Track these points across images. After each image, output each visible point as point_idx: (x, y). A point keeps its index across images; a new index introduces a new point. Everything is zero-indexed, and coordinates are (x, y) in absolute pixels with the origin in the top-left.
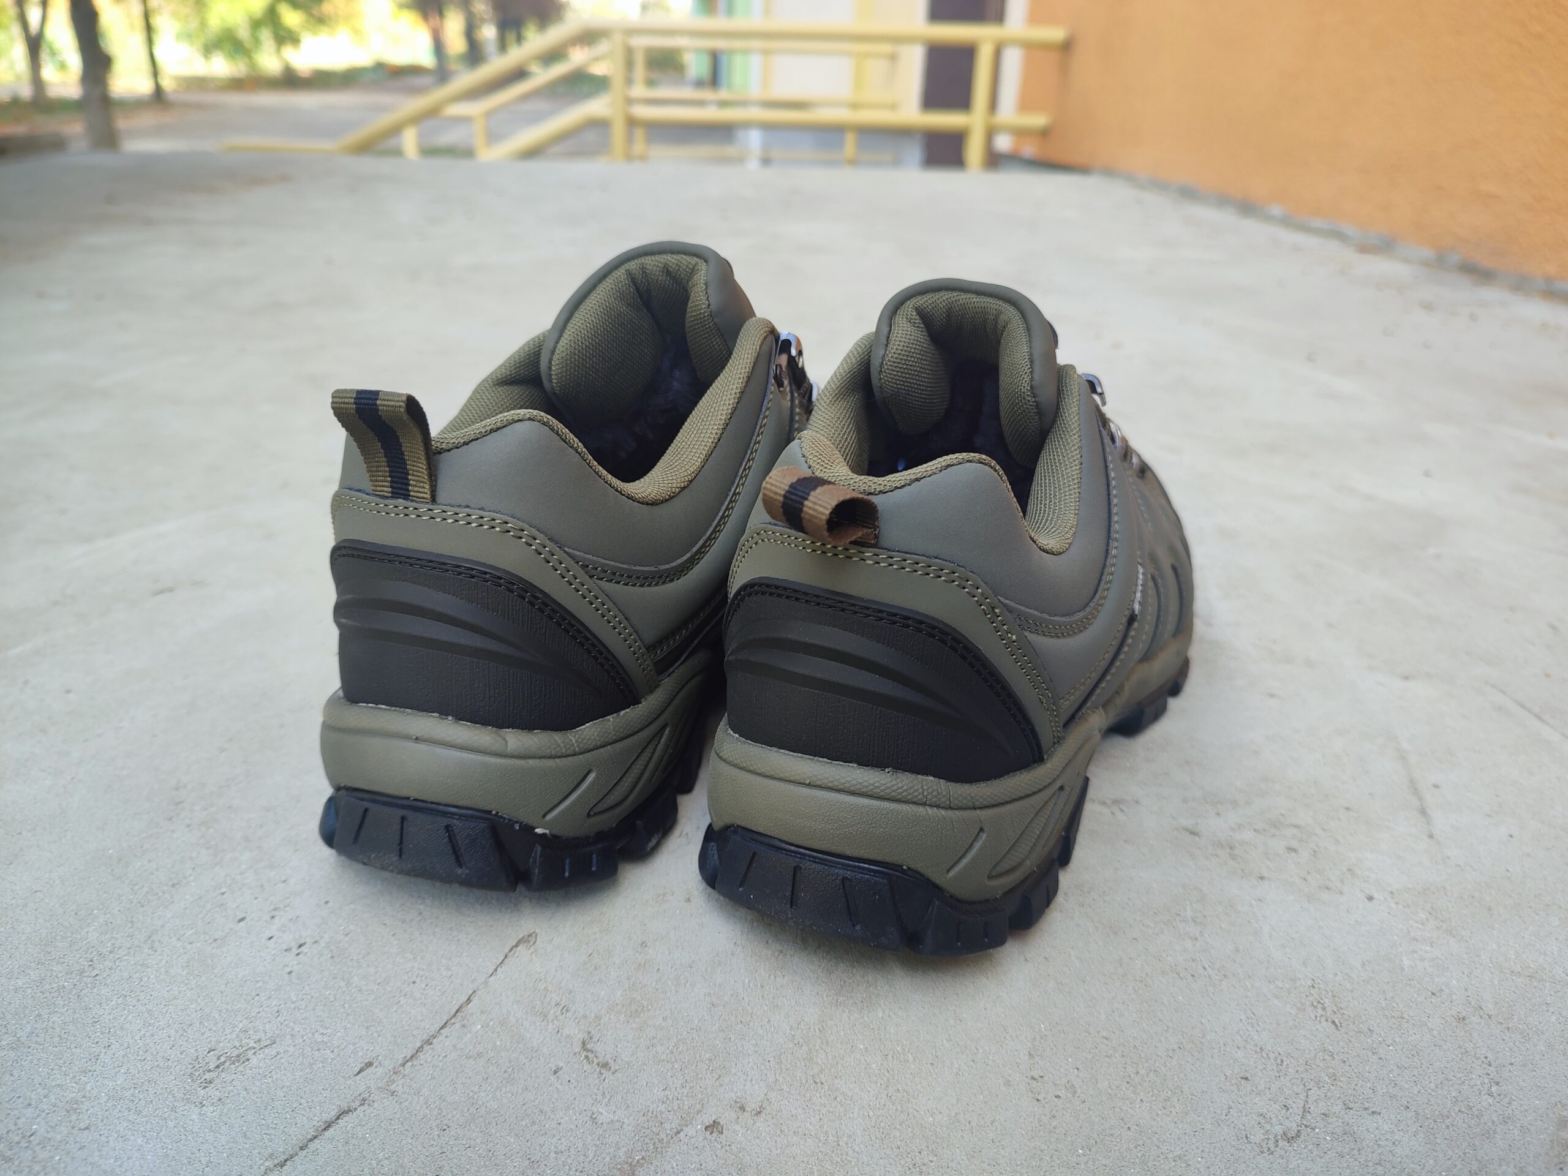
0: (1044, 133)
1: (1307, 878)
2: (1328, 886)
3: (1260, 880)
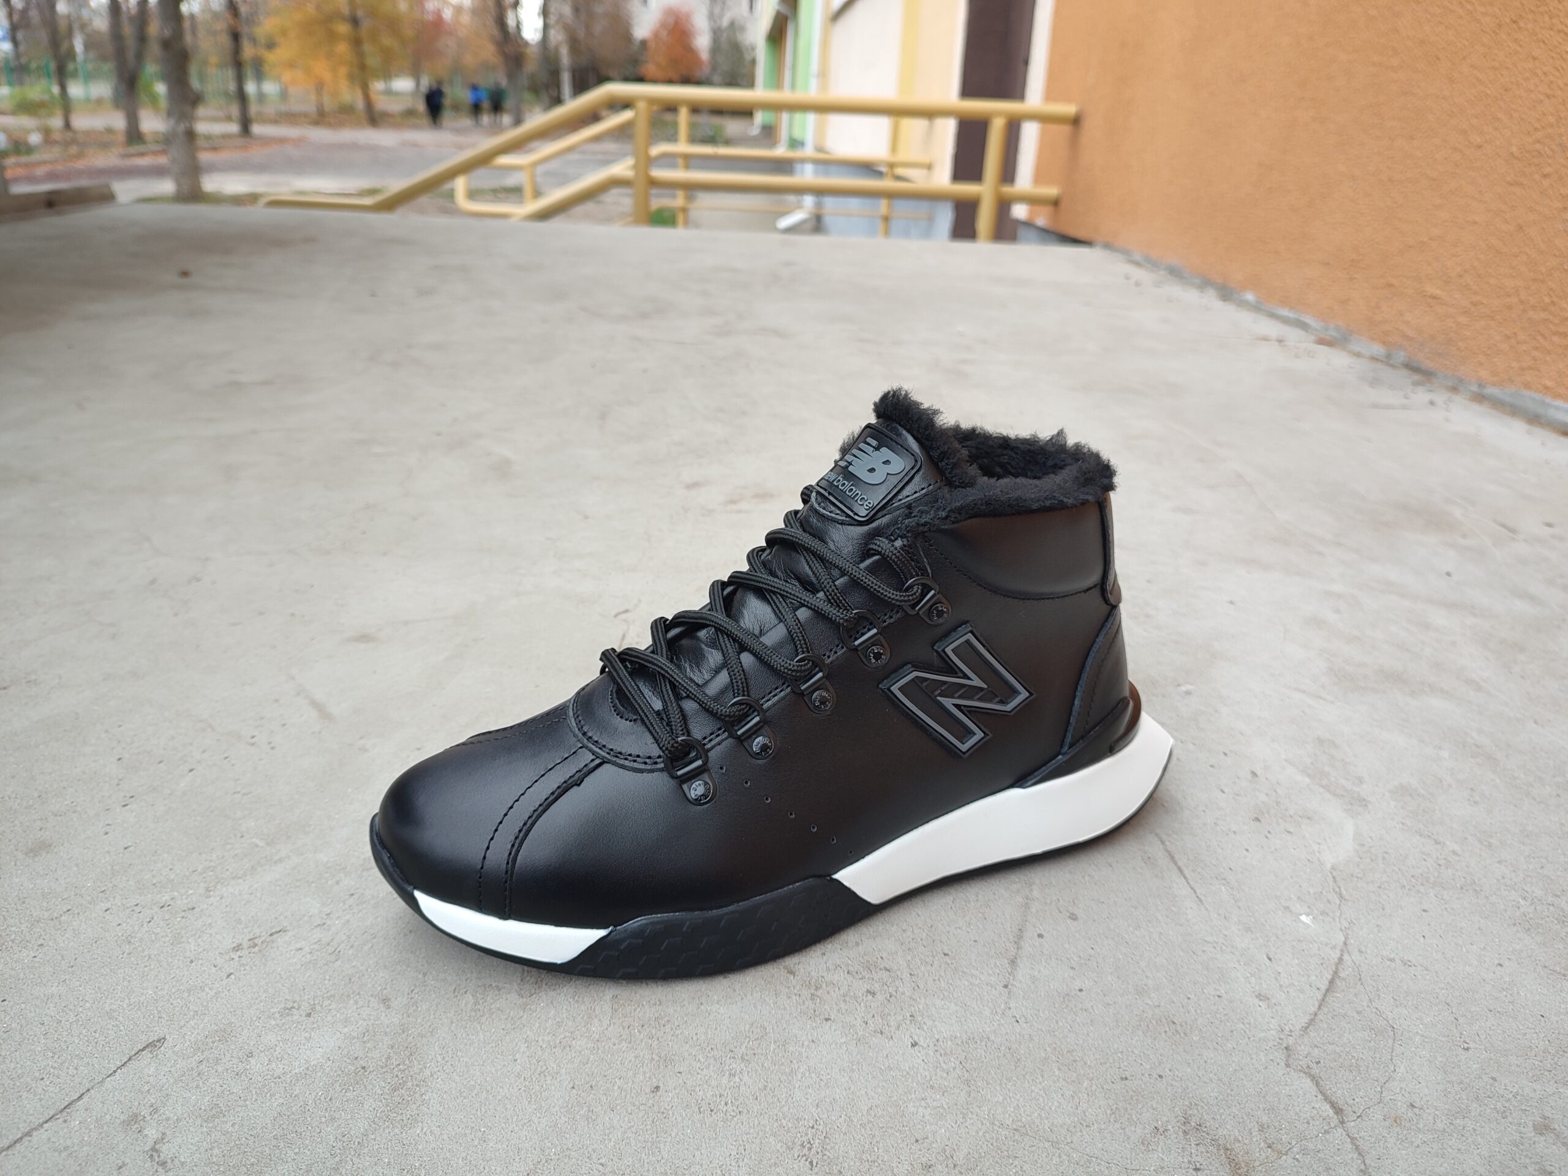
0: (1055, 203)
1: (869, 1022)
2: (883, 1031)
3: (824, 1022)
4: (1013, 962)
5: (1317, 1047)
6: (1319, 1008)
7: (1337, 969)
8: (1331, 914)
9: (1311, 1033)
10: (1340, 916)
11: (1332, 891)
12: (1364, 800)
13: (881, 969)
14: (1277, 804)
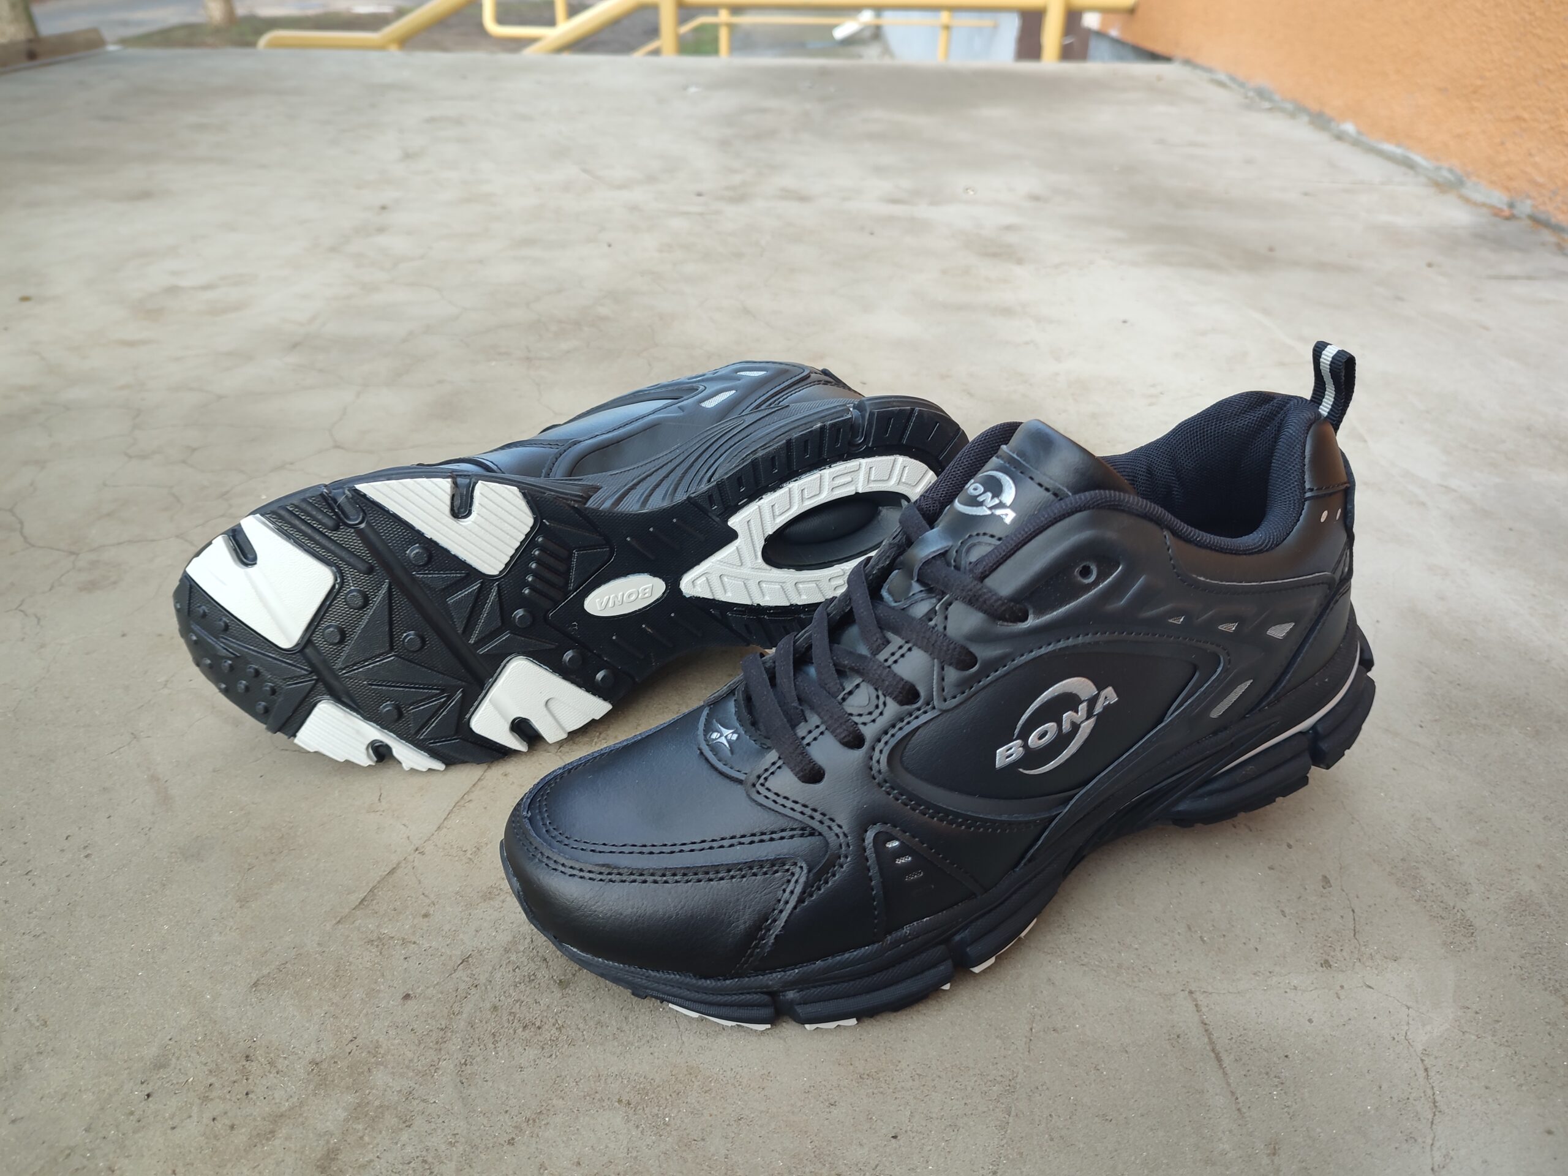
0: (1132, 11)
8: (1420, 1140)
10: (1432, 1145)
11: (1423, 1095)
12: (1471, 925)
14: (1355, 935)
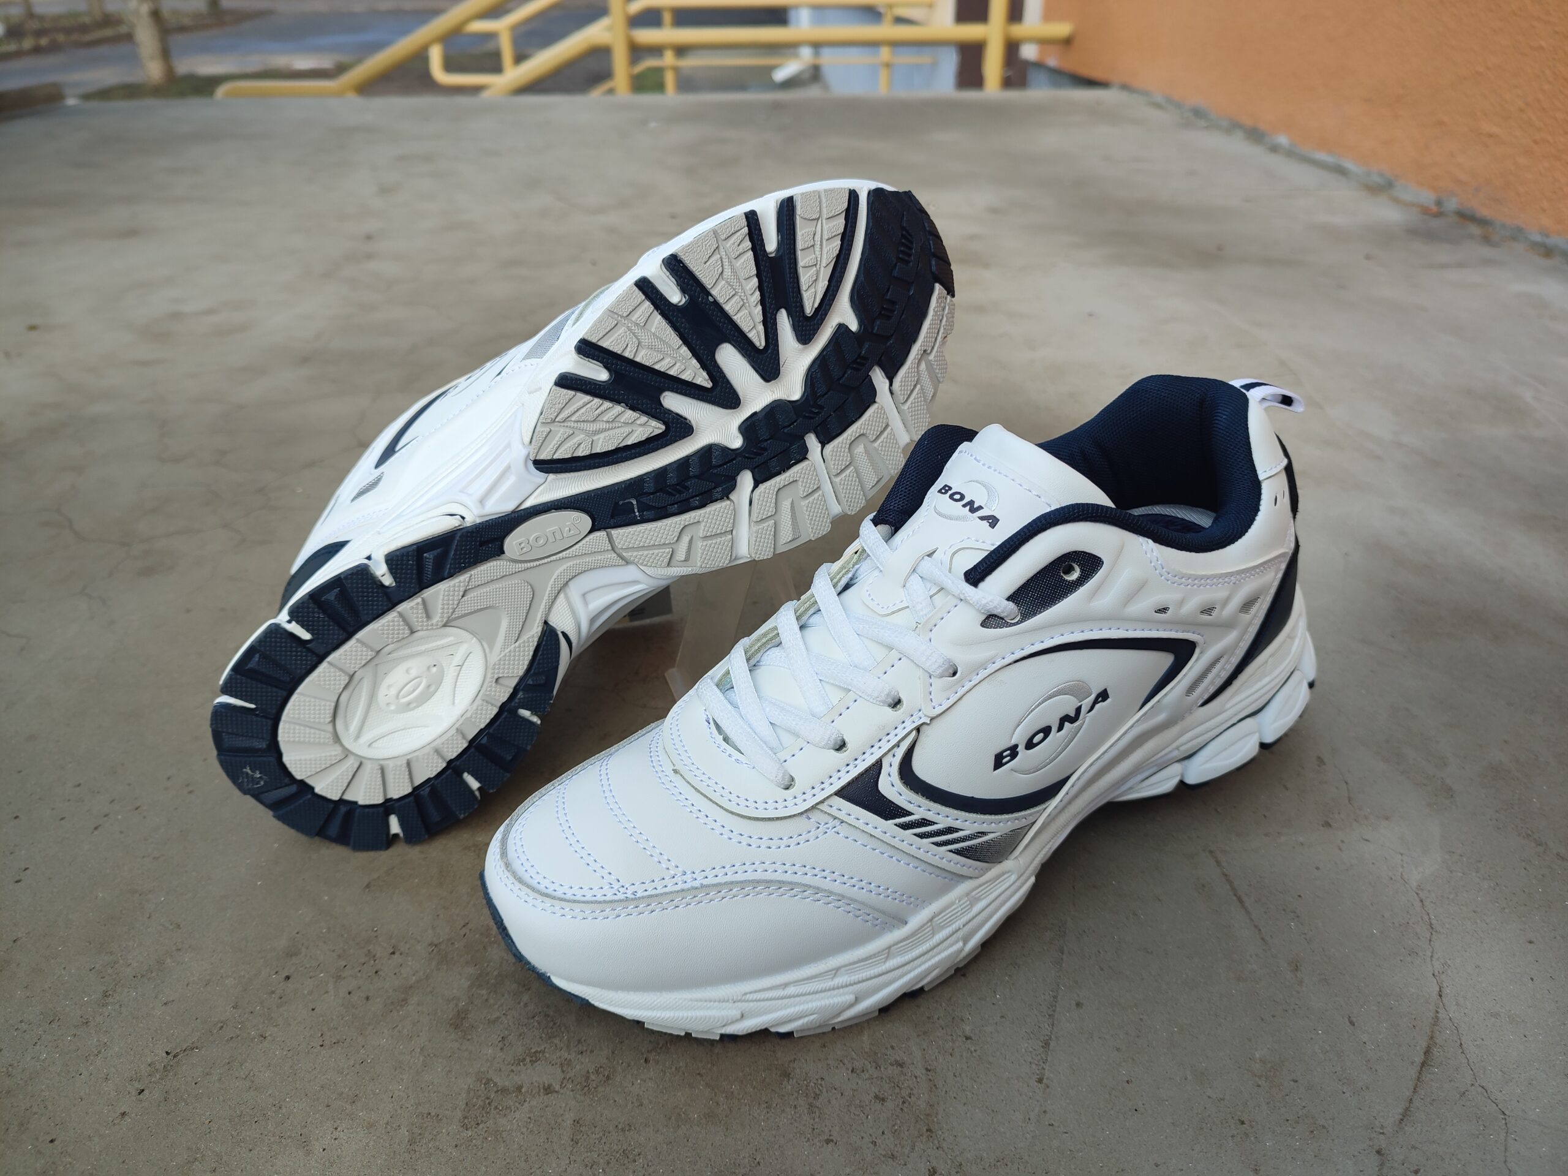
0: (1067, 42)
1: (879, 1142)
2: (895, 1153)
3: (825, 1145)
4: (1046, 1044)
5: (1414, 1147)
6: (1415, 1091)
7: (1432, 1032)
8: (1421, 954)
9: (1406, 1128)
10: (1432, 956)
11: (1420, 919)
12: (1451, 789)
13: (892, 1065)
14: (1349, 801)
